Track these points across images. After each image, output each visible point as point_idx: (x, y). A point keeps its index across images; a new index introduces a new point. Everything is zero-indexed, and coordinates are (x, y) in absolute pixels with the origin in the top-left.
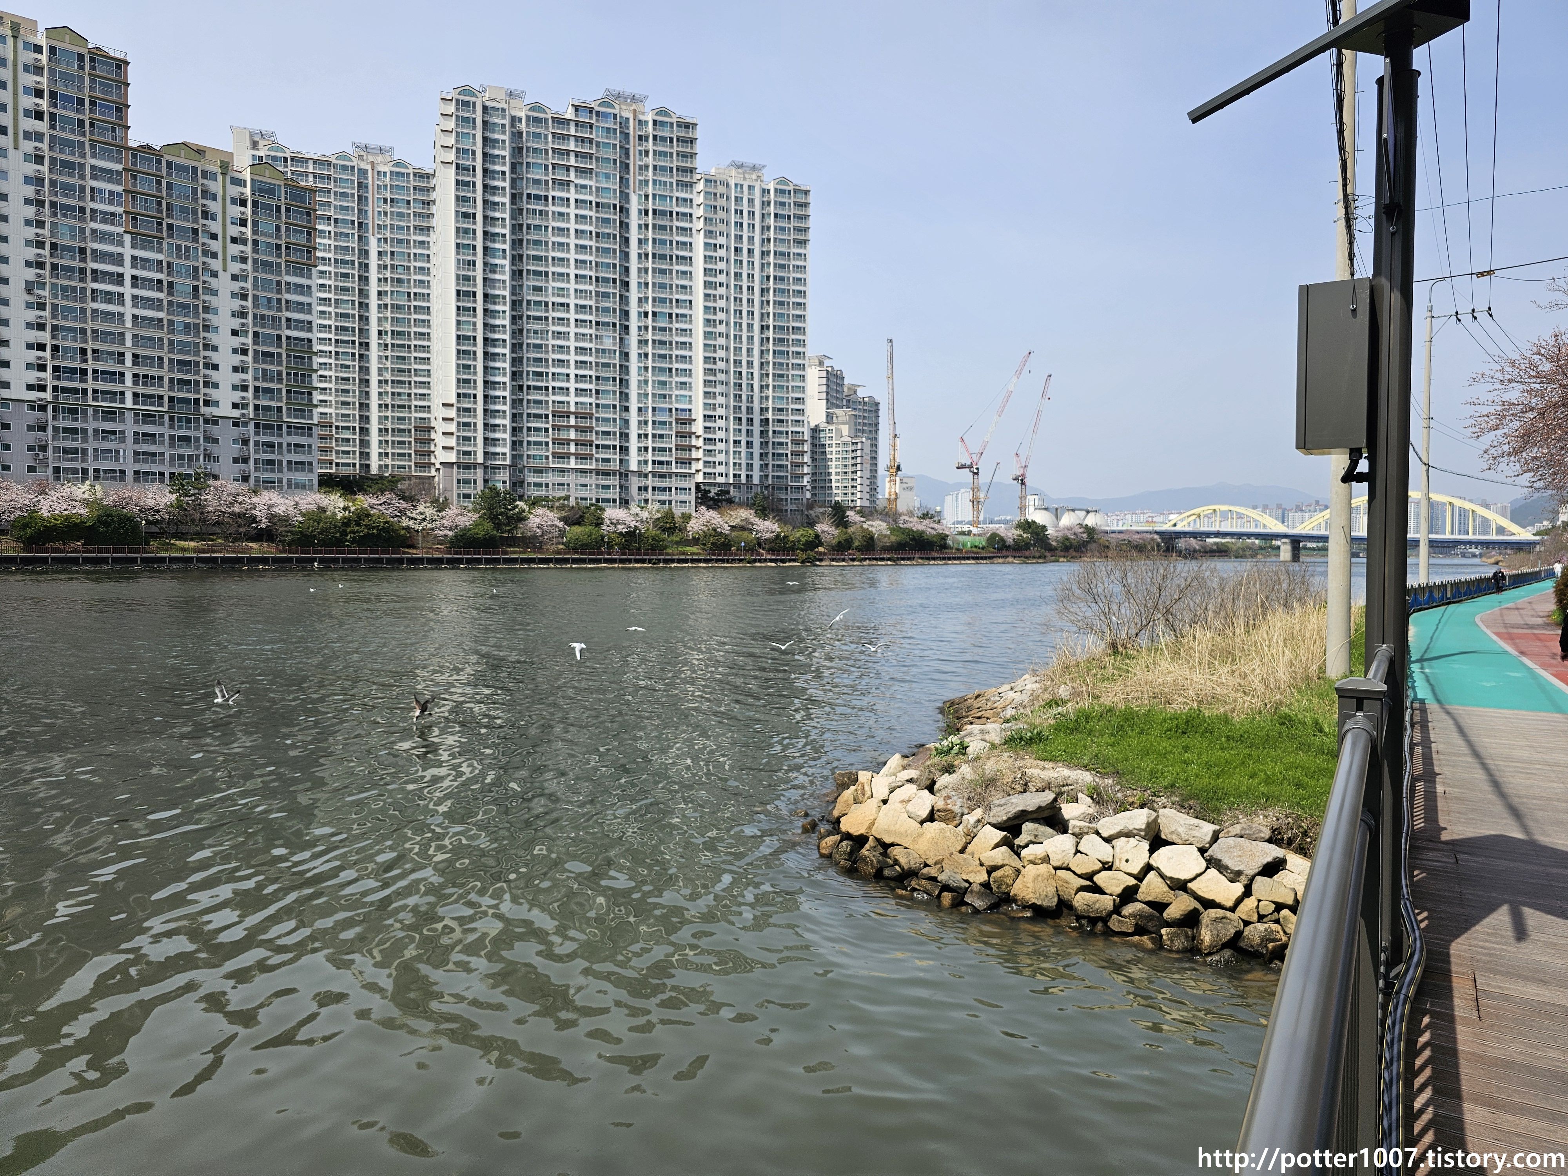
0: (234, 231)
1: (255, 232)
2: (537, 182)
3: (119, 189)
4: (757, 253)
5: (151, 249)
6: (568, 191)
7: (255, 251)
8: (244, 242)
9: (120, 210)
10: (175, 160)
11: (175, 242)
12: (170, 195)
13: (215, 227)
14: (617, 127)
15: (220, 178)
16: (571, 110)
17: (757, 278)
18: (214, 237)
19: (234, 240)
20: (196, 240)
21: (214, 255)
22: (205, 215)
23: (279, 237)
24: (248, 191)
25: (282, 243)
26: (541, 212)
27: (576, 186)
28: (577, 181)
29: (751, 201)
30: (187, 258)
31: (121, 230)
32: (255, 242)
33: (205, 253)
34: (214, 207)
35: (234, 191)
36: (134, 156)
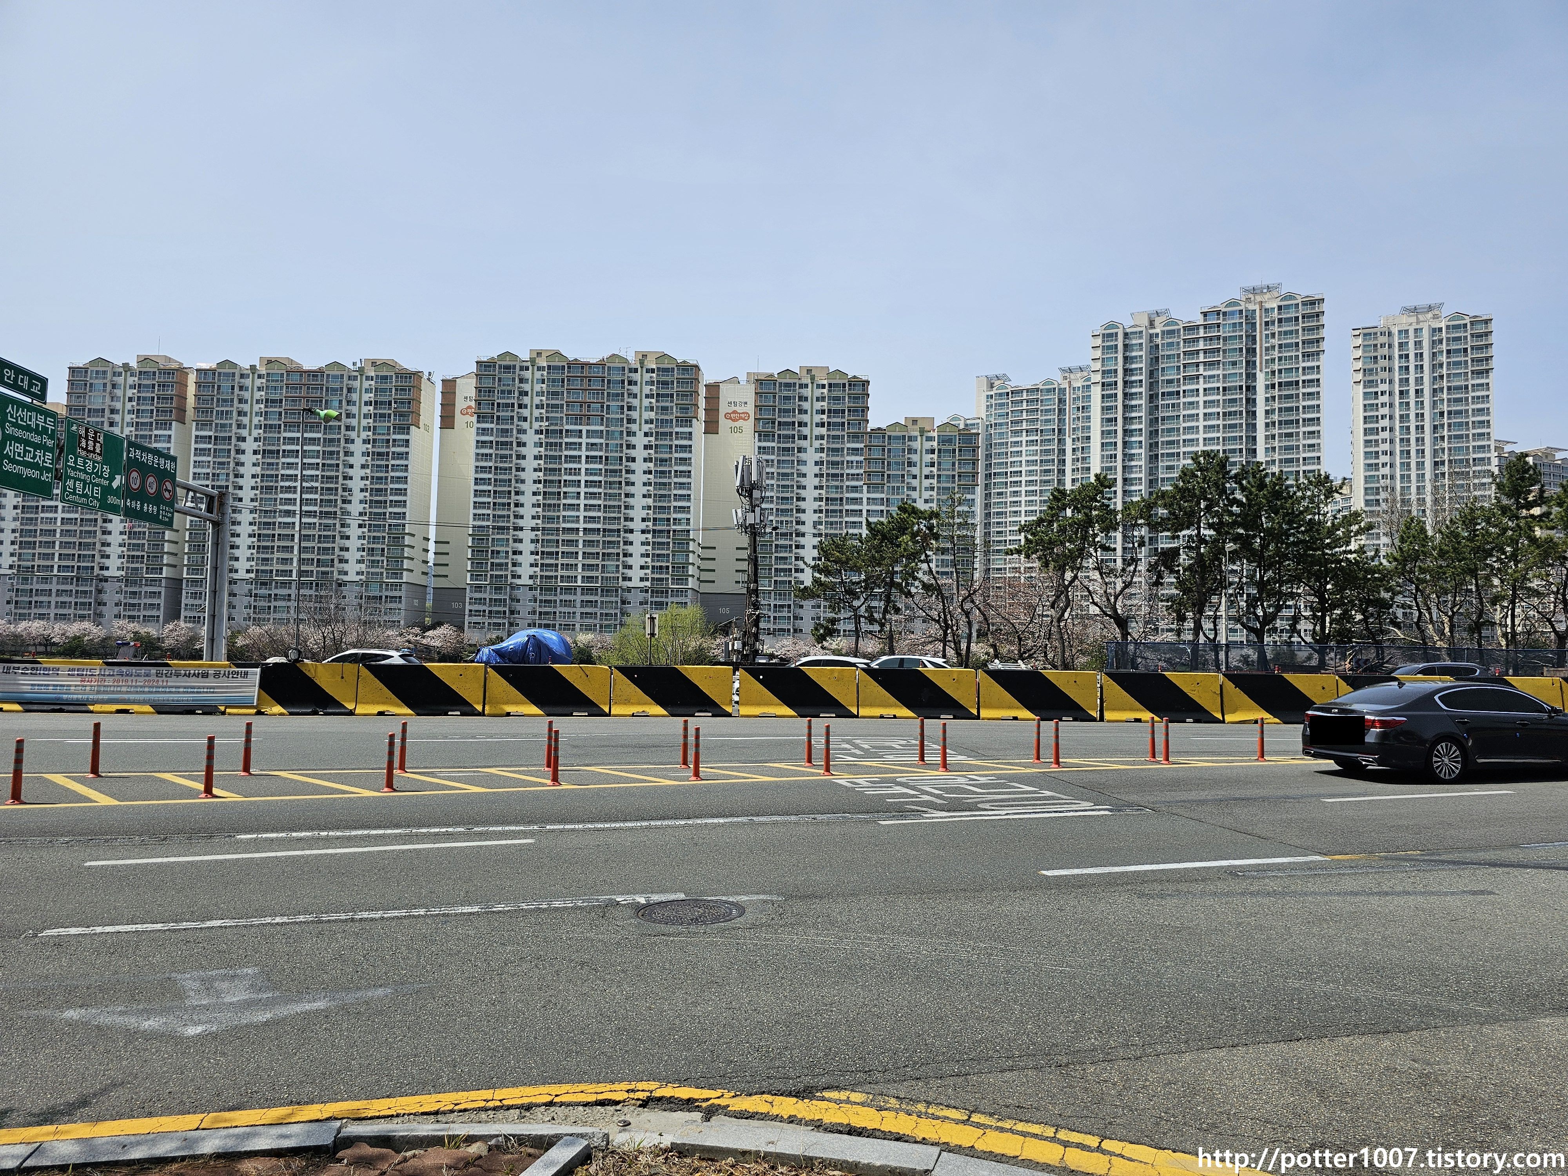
0: (926, 471)
1: (939, 470)
2: (1170, 382)
3: (861, 458)
4: (1427, 392)
5: (877, 492)
6: (1198, 383)
7: (939, 482)
8: (933, 477)
9: (862, 471)
10: (893, 434)
11: (891, 485)
12: (889, 457)
13: (915, 471)
14: (1243, 320)
15: (919, 438)
16: (1201, 317)
17: (1427, 417)
18: (915, 477)
19: (927, 477)
20: (903, 482)
21: (914, 489)
22: (910, 464)
23: (953, 470)
24: (935, 444)
25: (956, 473)
26: (1173, 405)
27: (1205, 377)
28: (1205, 374)
29: (1418, 344)
30: (898, 494)
31: (861, 483)
32: (939, 476)
33: (909, 488)
34: (915, 458)
35: (928, 445)
36: (870, 437)
